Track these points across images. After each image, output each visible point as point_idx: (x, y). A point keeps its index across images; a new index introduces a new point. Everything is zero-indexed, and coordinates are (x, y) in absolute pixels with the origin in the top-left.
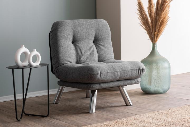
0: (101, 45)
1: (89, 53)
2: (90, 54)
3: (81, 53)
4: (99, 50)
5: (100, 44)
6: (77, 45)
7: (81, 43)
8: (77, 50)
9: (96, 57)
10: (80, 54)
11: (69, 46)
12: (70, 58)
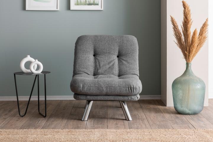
0: (124, 60)
1: (108, 66)
2: (110, 67)
3: (100, 66)
4: (120, 65)
5: (122, 59)
6: (97, 59)
7: (102, 56)
8: (96, 63)
9: (115, 71)
10: (98, 66)
11: (88, 58)
12: (87, 69)
